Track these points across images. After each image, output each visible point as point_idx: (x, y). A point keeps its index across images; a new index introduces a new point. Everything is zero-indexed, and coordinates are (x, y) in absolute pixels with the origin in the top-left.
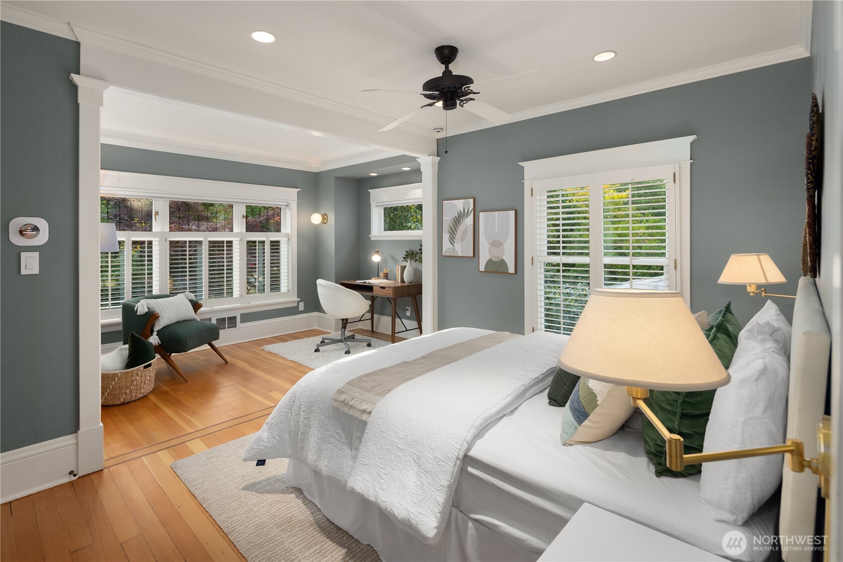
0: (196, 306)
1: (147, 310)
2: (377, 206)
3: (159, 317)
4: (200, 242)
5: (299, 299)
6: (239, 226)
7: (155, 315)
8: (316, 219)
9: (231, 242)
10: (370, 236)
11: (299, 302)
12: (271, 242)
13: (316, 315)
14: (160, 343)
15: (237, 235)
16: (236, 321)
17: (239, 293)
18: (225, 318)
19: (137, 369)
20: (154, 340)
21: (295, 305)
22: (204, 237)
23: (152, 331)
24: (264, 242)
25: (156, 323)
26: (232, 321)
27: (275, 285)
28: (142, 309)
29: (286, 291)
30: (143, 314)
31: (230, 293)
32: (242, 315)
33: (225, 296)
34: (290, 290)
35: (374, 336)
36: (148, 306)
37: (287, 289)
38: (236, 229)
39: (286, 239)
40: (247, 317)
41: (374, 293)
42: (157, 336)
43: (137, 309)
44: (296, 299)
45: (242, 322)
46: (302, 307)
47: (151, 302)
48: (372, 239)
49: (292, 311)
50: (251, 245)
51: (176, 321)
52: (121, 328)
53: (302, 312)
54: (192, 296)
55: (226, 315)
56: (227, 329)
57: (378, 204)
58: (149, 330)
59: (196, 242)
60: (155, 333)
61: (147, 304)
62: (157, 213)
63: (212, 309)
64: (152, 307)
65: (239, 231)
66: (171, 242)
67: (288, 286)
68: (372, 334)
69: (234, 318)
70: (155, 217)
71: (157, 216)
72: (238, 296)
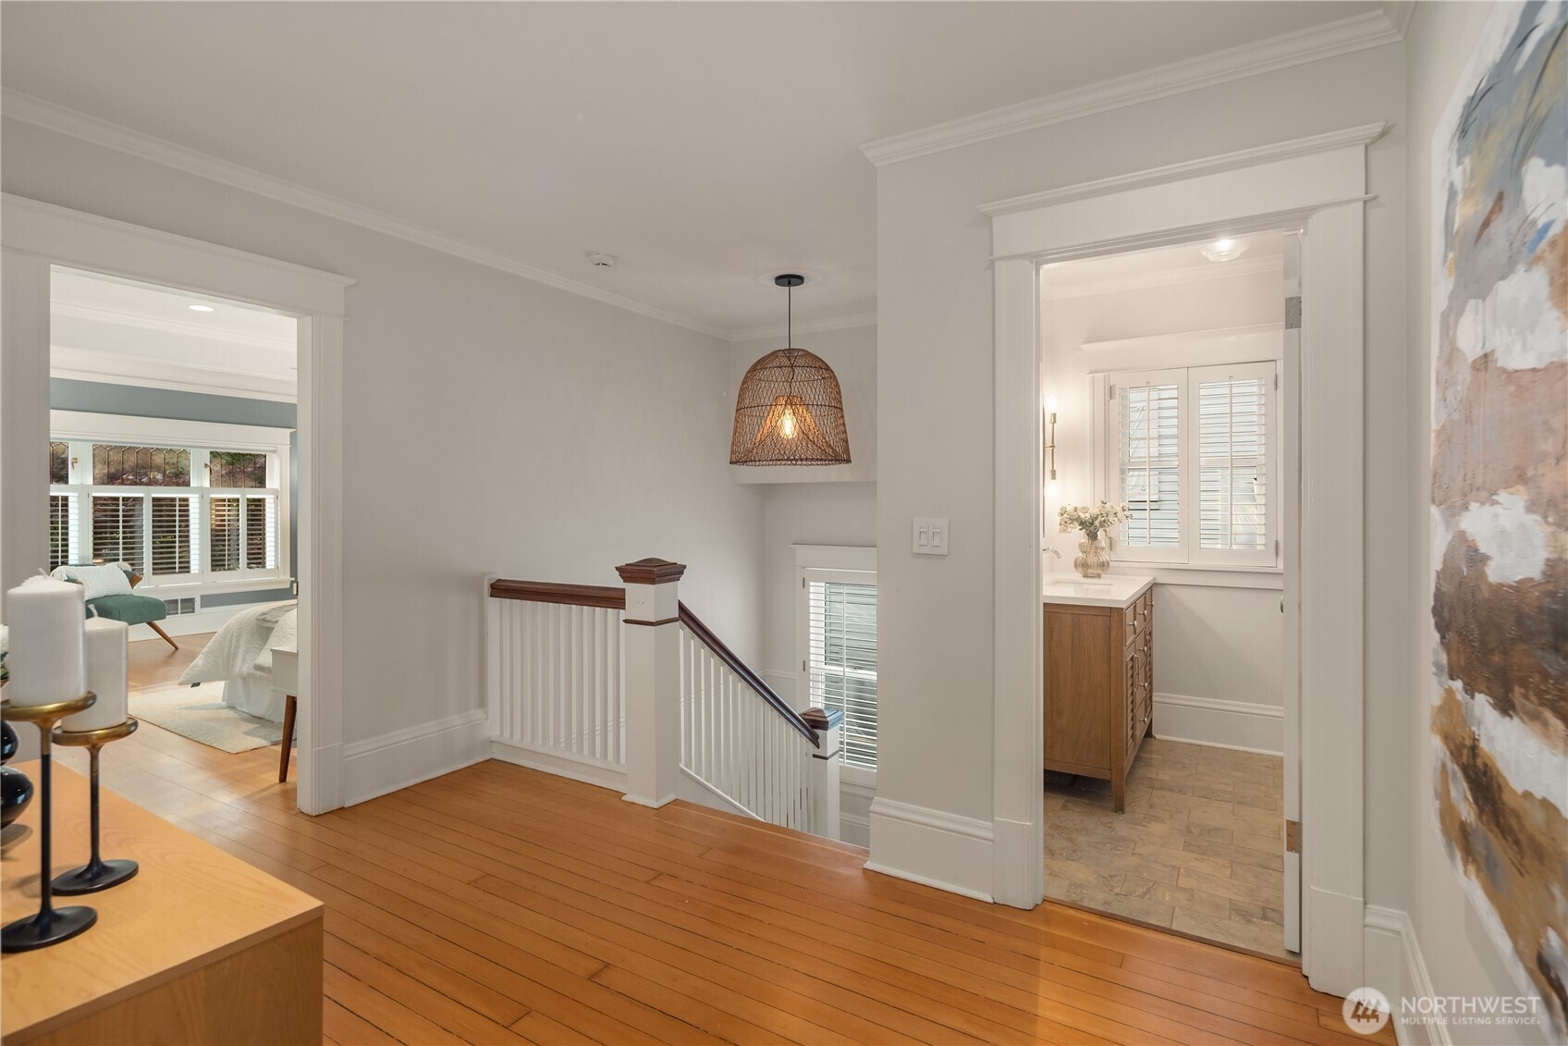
0: (134, 579)
4: (141, 499)
5: (293, 579)
6: (200, 479)
9: (186, 500)
11: (292, 582)
12: (250, 500)
15: (195, 490)
16: (194, 604)
17: (198, 569)
18: (176, 600)
21: (288, 586)
22: (146, 494)
24: (238, 500)
26: (188, 605)
27: (257, 558)
29: (274, 568)
31: (185, 568)
32: (201, 597)
33: (177, 570)
34: (279, 566)
37: (275, 564)
38: (194, 484)
39: (274, 497)
40: (210, 601)
44: (288, 577)
45: (203, 606)
50: (217, 503)
54: (127, 566)
55: (179, 597)
56: (179, 613)
59: (135, 499)
62: (75, 460)
63: (157, 588)
65: (200, 486)
66: (95, 498)
67: (276, 561)
69: (191, 601)
70: (73, 466)
71: (75, 465)
72: (197, 572)
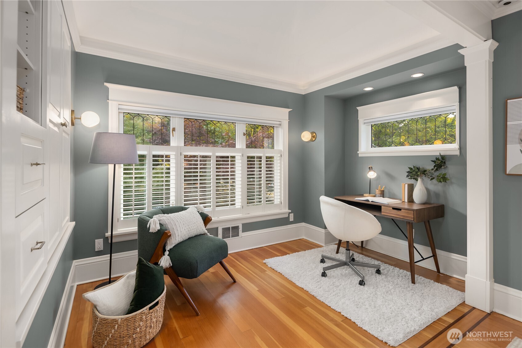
0: (206, 220)
1: (159, 228)
2: (364, 123)
3: (170, 235)
4: (209, 157)
5: (290, 211)
6: (241, 142)
7: (166, 233)
8: (306, 136)
9: (234, 157)
10: (358, 152)
11: (290, 213)
12: (267, 157)
13: (304, 225)
14: (171, 265)
15: (238, 150)
16: (238, 230)
17: (240, 205)
18: (230, 228)
19: (141, 313)
20: (165, 261)
21: (287, 216)
22: (212, 153)
23: (164, 250)
24: (260, 158)
25: (168, 242)
26: (235, 231)
28: (154, 227)
29: (279, 203)
30: (155, 232)
31: (233, 204)
32: (243, 225)
34: (282, 202)
35: (364, 253)
36: (161, 222)
37: (279, 201)
38: (238, 146)
39: (279, 155)
40: (249, 227)
41: (382, 213)
42: (168, 257)
43: (150, 226)
44: (288, 211)
45: (243, 231)
46: (292, 219)
47: (164, 218)
48: (360, 155)
49: (282, 222)
50: (251, 159)
51: (187, 237)
52: (136, 237)
53: (292, 223)
55: (230, 225)
56: (231, 238)
57: (366, 121)
58: (161, 249)
59: (206, 156)
60: (167, 253)
61: (159, 221)
62: (174, 130)
63: (218, 219)
64: (165, 223)
65: (241, 147)
66: (185, 156)
67: (280, 199)
68: (362, 250)
69: (237, 228)
70: (173, 133)
71: (174, 132)
72: (240, 207)
